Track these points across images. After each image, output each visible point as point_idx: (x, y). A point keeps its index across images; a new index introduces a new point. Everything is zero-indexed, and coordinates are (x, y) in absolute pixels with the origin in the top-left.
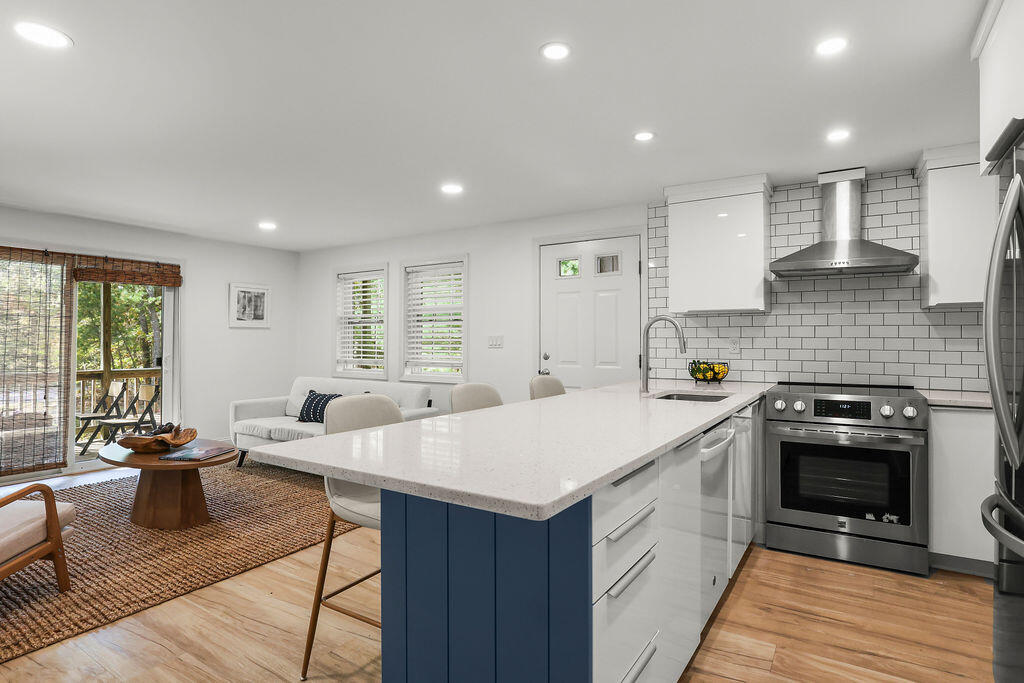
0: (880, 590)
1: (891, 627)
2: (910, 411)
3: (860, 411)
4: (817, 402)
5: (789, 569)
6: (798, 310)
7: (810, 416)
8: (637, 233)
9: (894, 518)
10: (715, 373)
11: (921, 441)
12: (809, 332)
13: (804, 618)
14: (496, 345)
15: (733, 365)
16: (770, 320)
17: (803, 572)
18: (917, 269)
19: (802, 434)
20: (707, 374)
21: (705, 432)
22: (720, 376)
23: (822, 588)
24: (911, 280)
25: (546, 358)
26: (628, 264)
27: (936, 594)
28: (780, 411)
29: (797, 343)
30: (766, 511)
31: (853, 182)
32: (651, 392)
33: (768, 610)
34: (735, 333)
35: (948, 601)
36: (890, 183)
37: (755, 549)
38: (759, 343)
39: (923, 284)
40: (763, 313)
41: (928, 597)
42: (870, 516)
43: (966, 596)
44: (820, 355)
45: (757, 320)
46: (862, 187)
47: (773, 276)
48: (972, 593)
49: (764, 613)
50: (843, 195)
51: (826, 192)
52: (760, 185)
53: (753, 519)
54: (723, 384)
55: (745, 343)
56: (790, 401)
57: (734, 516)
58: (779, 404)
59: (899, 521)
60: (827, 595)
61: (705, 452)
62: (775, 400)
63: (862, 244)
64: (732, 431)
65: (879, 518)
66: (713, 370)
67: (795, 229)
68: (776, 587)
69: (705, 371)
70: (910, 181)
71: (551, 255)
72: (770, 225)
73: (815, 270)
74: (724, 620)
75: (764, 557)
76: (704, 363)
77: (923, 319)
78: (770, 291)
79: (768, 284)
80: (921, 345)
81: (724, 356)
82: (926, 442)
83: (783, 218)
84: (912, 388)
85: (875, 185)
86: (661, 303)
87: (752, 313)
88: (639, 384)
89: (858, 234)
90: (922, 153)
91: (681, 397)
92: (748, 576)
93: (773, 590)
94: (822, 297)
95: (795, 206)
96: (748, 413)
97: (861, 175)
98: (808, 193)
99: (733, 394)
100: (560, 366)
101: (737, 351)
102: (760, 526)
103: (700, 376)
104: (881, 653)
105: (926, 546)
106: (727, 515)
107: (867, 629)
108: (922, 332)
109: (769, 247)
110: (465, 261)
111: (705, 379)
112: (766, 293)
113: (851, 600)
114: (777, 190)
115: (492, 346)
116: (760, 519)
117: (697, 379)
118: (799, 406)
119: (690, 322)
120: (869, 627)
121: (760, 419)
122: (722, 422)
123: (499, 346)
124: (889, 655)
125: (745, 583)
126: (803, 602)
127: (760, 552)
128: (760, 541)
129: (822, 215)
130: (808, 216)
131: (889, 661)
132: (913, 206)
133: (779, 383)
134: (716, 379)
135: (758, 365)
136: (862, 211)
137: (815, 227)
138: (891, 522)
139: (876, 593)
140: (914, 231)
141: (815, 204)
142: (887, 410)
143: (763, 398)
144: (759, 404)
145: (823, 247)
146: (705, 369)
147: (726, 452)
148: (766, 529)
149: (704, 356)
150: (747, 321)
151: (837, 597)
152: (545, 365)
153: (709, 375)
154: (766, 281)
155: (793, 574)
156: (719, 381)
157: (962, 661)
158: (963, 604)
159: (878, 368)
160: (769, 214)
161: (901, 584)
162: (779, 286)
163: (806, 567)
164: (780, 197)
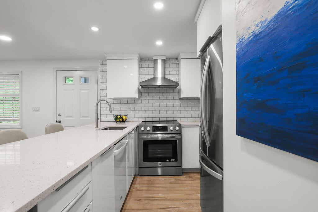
0: (171, 183)
1: (174, 196)
2: (177, 128)
3: (164, 129)
4: (154, 127)
5: (146, 182)
6: (148, 98)
7: (151, 132)
8: (96, 69)
9: (174, 160)
10: (123, 119)
11: (180, 137)
12: (151, 105)
13: (151, 200)
14: (36, 110)
15: (129, 116)
16: (140, 101)
17: (150, 182)
18: (178, 87)
19: (149, 138)
20: (120, 119)
21: (115, 144)
22: (124, 120)
23: (155, 187)
24: (177, 90)
25: (60, 115)
26: (92, 81)
27: (184, 180)
28: (143, 131)
29: (147, 109)
30: (139, 164)
31: (162, 60)
32: (99, 128)
33: (140, 200)
34: (129, 105)
35: (187, 182)
36: (171, 62)
37: (136, 177)
38: (136, 109)
39: (179, 92)
40: (138, 99)
41: (182, 182)
42: (168, 161)
43: (190, 179)
44: (154, 112)
45: (136, 101)
46: (164, 62)
47: (141, 87)
48: (192, 177)
49: (138, 202)
50: (160, 64)
51: (155, 61)
52: (136, 57)
53: (135, 167)
54: (126, 123)
55: (132, 109)
56: (145, 127)
57: (128, 167)
58: (143, 129)
59: (175, 161)
60: (157, 189)
61: (116, 152)
62: (141, 127)
63: (164, 79)
64: (127, 140)
65: (170, 161)
66: (122, 118)
67: (147, 73)
68: (142, 190)
69: (120, 118)
70: (176, 62)
71: (61, 75)
72: (140, 71)
73: (152, 85)
74: (125, 210)
75: (139, 179)
76: (119, 116)
77: (179, 101)
78: (140, 92)
79: (139, 90)
80: (179, 109)
81: (126, 113)
82: (181, 137)
83: (143, 69)
84: (177, 121)
85: (168, 62)
86: (104, 95)
87: (134, 99)
88: (95, 125)
89: (164, 76)
90: (180, 53)
91: (111, 129)
92: (134, 188)
93: (141, 192)
94: (154, 94)
95: (147, 66)
96: (133, 132)
97: (164, 58)
98: (150, 62)
99: (128, 126)
100: (65, 118)
101: (130, 111)
102: (137, 169)
103: (118, 120)
104: (173, 206)
105: (181, 167)
106: (126, 167)
107: (168, 198)
108: (179, 105)
109: (139, 78)
110: (20, 75)
111: (119, 121)
112: (138, 93)
113: (163, 189)
114: (142, 60)
115: (34, 111)
116: (137, 166)
117: (117, 122)
118: (148, 129)
119: (115, 102)
120: (169, 198)
121: (137, 134)
122: (124, 138)
123: (38, 111)
124: (175, 206)
125: (133, 191)
126: (151, 194)
127: (137, 178)
128: (137, 174)
129: (154, 70)
130: (151, 69)
131: (175, 209)
132: (177, 69)
133: (143, 121)
134: (123, 121)
135: (136, 116)
136: (165, 69)
137: (152, 73)
138: (173, 161)
139: (170, 184)
140: (177, 76)
141: (152, 66)
142: (172, 128)
143: (138, 127)
144: (136, 129)
145: (154, 79)
146: (119, 118)
147: (125, 149)
148: (139, 169)
149: (119, 113)
150: (133, 101)
151: (160, 189)
152: (59, 119)
153: (121, 120)
154: (138, 89)
155: (147, 184)
156: (124, 122)
157: (192, 201)
158: (190, 182)
159: (168, 116)
160: (140, 67)
161: (176, 179)
162: (142, 91)
163: (151, 180)
164: (143, 62)
